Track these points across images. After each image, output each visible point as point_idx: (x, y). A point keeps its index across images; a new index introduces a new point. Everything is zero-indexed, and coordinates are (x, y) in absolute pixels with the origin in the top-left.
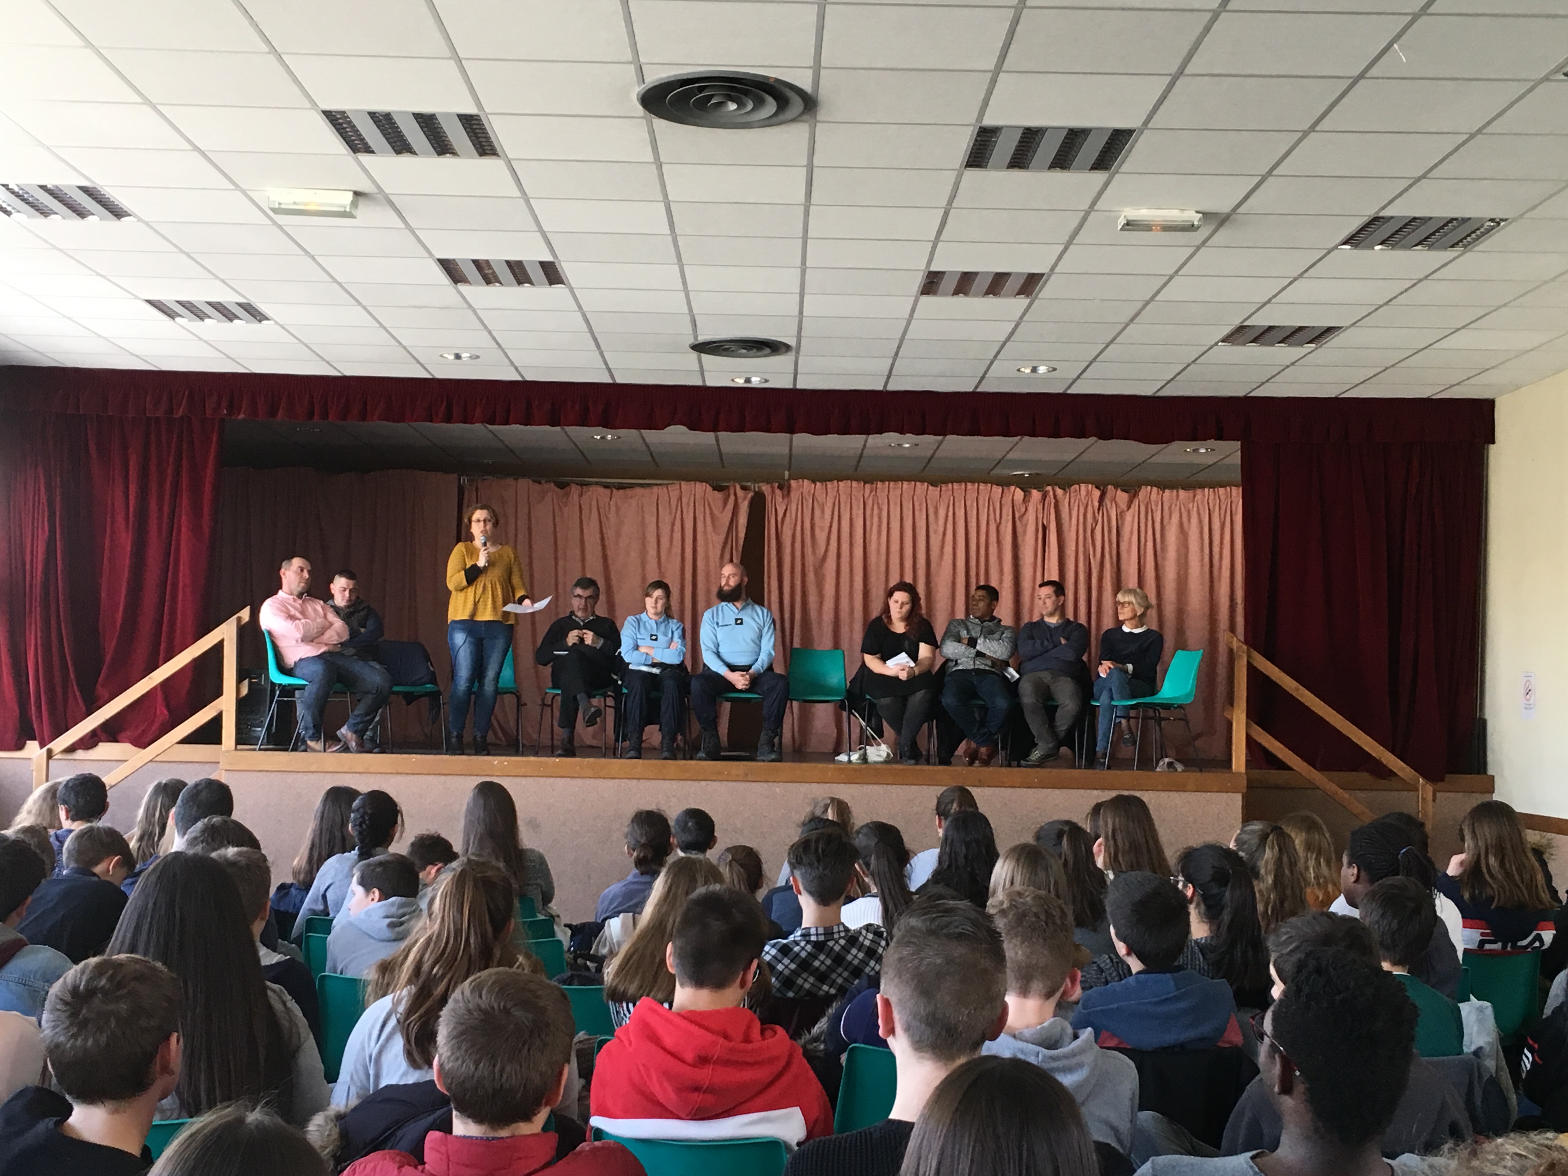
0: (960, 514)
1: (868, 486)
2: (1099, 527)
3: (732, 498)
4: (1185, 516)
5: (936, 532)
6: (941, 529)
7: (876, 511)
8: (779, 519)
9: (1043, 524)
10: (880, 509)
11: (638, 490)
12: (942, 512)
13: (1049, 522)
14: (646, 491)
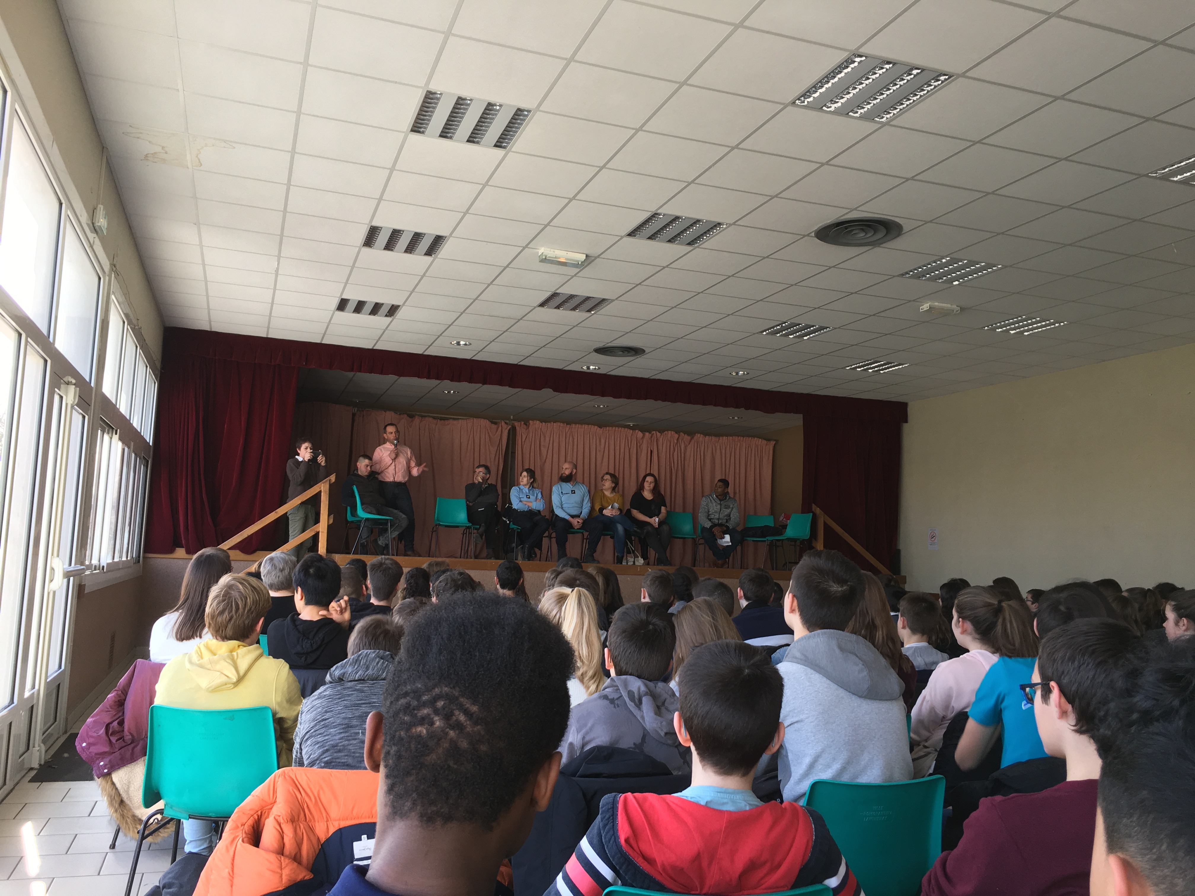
0: (612, 443)
1: (568, 426)
2: (676, 453)
3: (500, 428)
4: (714, 448)
5: (600, 451)
6: (602, 450)
7: (571, 439)
8: (523, 440)
9: (651, 450)
10: (573, 439)
11: (451, 421)
12: (603, 441)
13: (653, 449)
14: (455, 422)
